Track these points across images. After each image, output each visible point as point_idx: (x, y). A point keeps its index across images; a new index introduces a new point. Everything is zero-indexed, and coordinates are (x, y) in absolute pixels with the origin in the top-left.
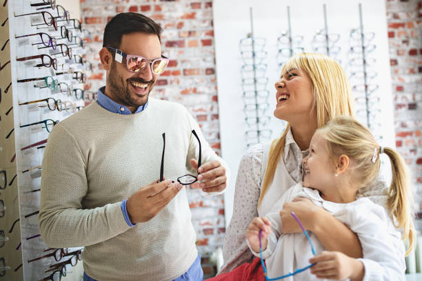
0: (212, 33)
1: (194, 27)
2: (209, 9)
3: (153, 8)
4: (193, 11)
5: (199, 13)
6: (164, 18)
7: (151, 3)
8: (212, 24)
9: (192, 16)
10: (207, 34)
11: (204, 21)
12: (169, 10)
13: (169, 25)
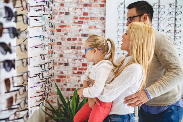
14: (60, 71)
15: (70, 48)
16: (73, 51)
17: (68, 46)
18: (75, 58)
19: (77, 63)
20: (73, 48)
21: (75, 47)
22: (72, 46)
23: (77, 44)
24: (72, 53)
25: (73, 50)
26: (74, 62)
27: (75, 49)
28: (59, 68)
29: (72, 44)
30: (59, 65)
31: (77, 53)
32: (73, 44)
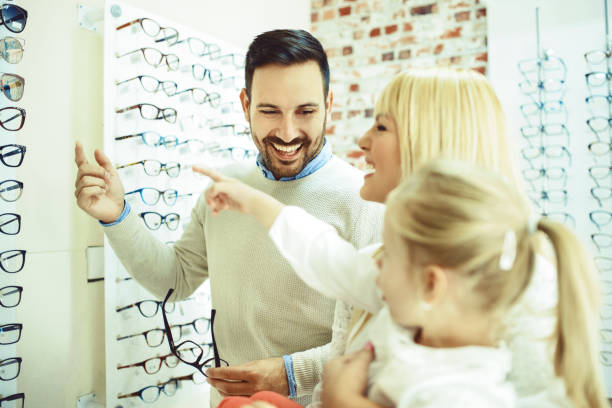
0: (485, 58)
1: (459, 50)
2: (482, 18)
3: (401, 28)
4: (458, 25)
5: (467, 27)
6: (416, 40)
7: (400, 22)
8: (486, 42)
9: (455, 34)
10: (479, 59)
11: (474, 40)
12: (424, 29)
13: (423, 51)
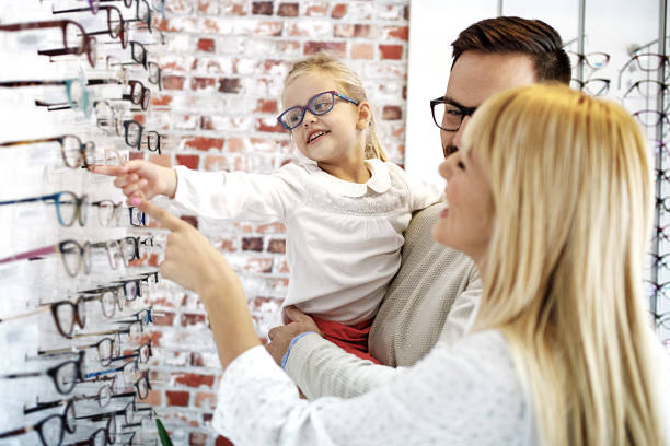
14: (186, 351)
15: (238, 244)
16: (253, 260)
17: (227, 236)
18: (261, 295)
19: (268, 317)
20: (253, 245)
21: (260, 241)
22: (248, 236)
23: (271, 229)
24: (247, 268)
25: (251, 254)
26: (254, 310)
27: (259, 249)
28: (182, 337)
29: (248, 229)
30: (184, 324)
31: (269, 271)
32: (254, 227)
